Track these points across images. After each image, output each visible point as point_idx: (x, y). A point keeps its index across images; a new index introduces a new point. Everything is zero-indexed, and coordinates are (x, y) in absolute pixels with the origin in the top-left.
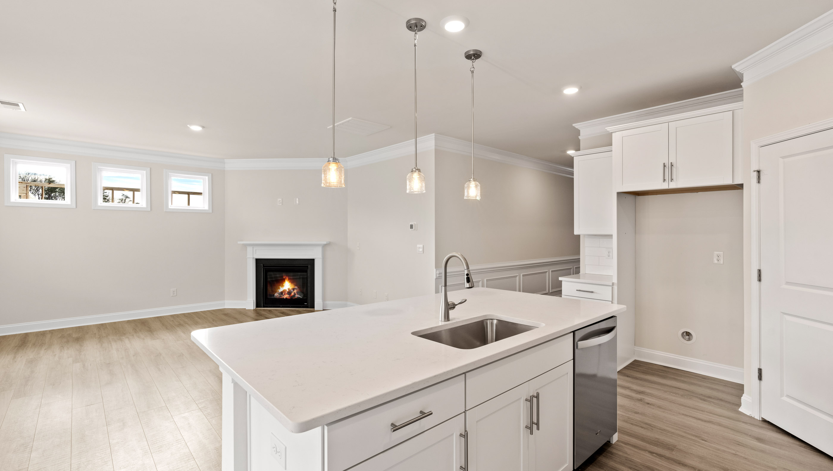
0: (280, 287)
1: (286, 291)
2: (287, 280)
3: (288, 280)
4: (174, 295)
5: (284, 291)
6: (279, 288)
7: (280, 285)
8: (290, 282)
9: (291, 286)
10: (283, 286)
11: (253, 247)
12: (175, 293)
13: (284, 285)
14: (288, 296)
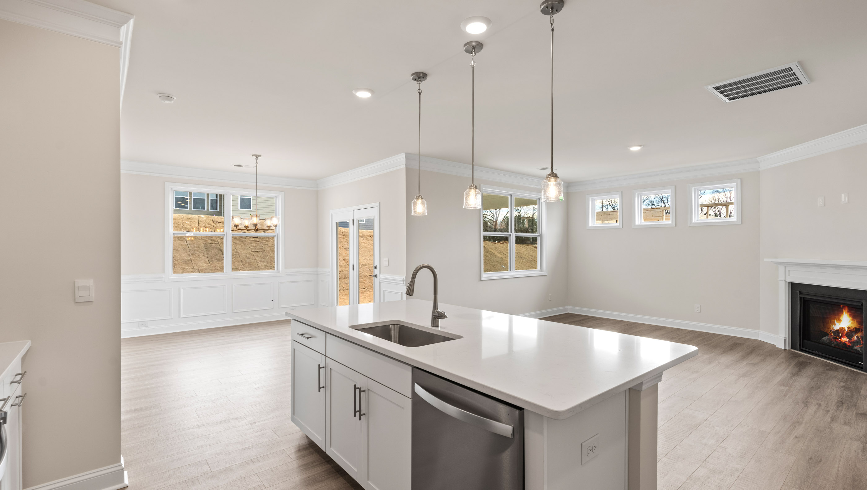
0: (836, 321)
1: (845, 330)
2: (846, 310)
3: (848, 312)
4: (698, 311)
5: (842, 329)
6: (835, 324)
7: (835, 319)
8: (850, 315)
9: (852, 323)
10: (839, 320)
11: (785, 267)
12: (699, 309)
13: (842, 318)
14: (848, 340)
